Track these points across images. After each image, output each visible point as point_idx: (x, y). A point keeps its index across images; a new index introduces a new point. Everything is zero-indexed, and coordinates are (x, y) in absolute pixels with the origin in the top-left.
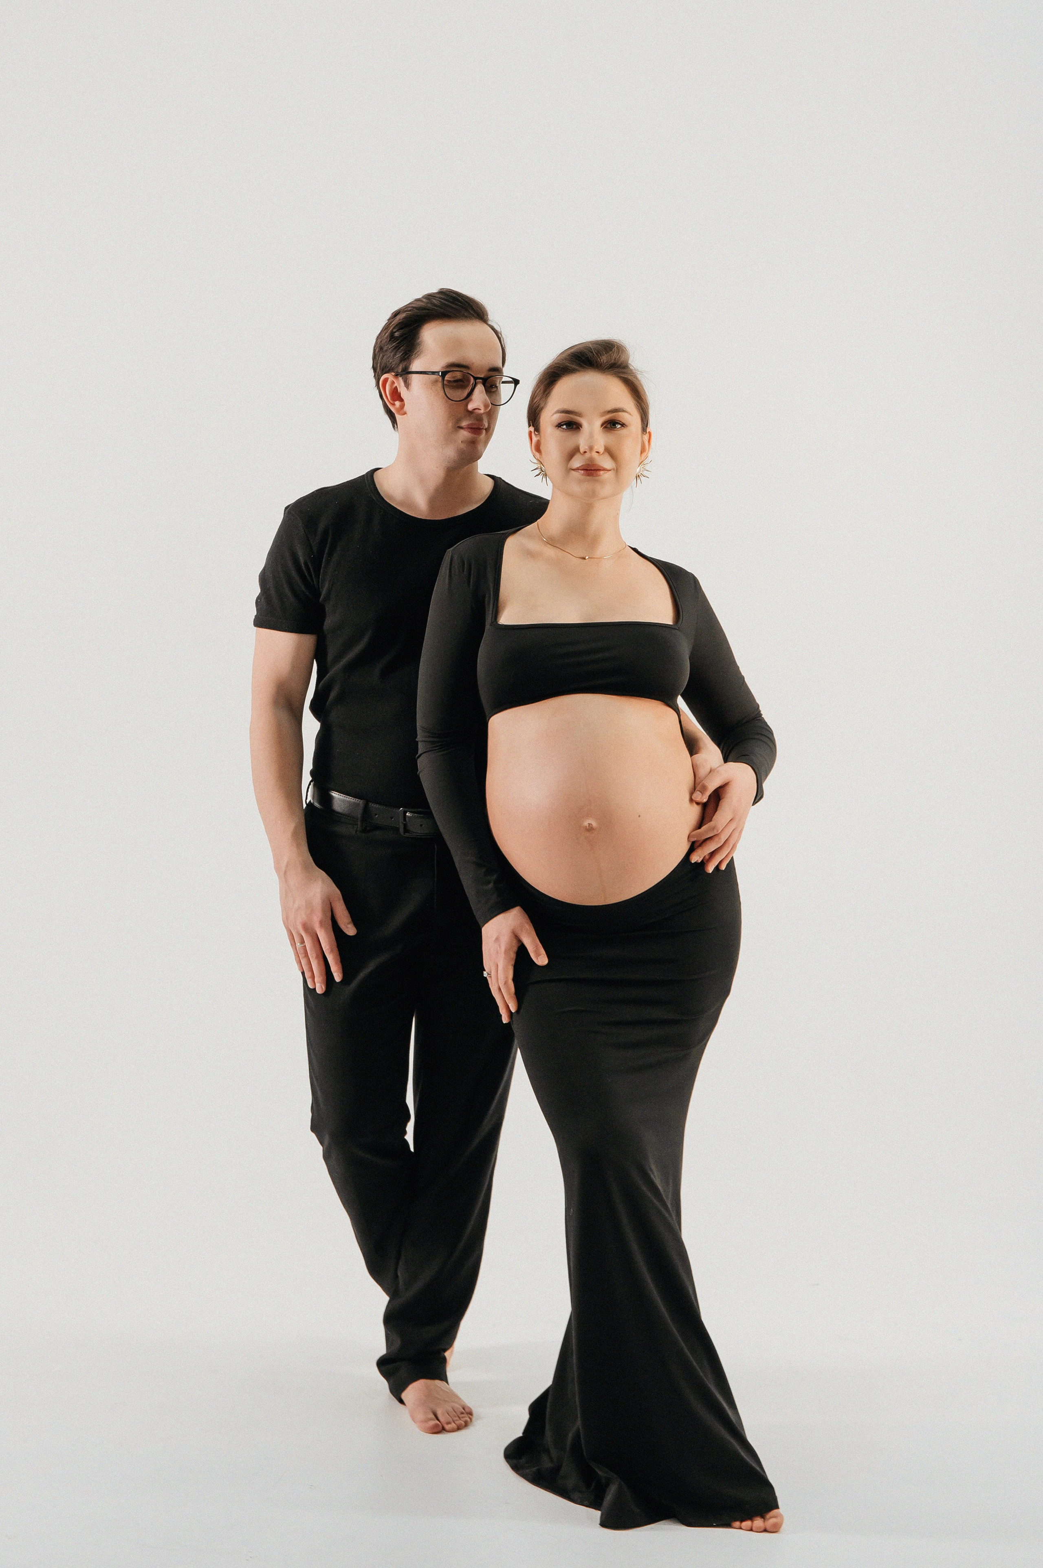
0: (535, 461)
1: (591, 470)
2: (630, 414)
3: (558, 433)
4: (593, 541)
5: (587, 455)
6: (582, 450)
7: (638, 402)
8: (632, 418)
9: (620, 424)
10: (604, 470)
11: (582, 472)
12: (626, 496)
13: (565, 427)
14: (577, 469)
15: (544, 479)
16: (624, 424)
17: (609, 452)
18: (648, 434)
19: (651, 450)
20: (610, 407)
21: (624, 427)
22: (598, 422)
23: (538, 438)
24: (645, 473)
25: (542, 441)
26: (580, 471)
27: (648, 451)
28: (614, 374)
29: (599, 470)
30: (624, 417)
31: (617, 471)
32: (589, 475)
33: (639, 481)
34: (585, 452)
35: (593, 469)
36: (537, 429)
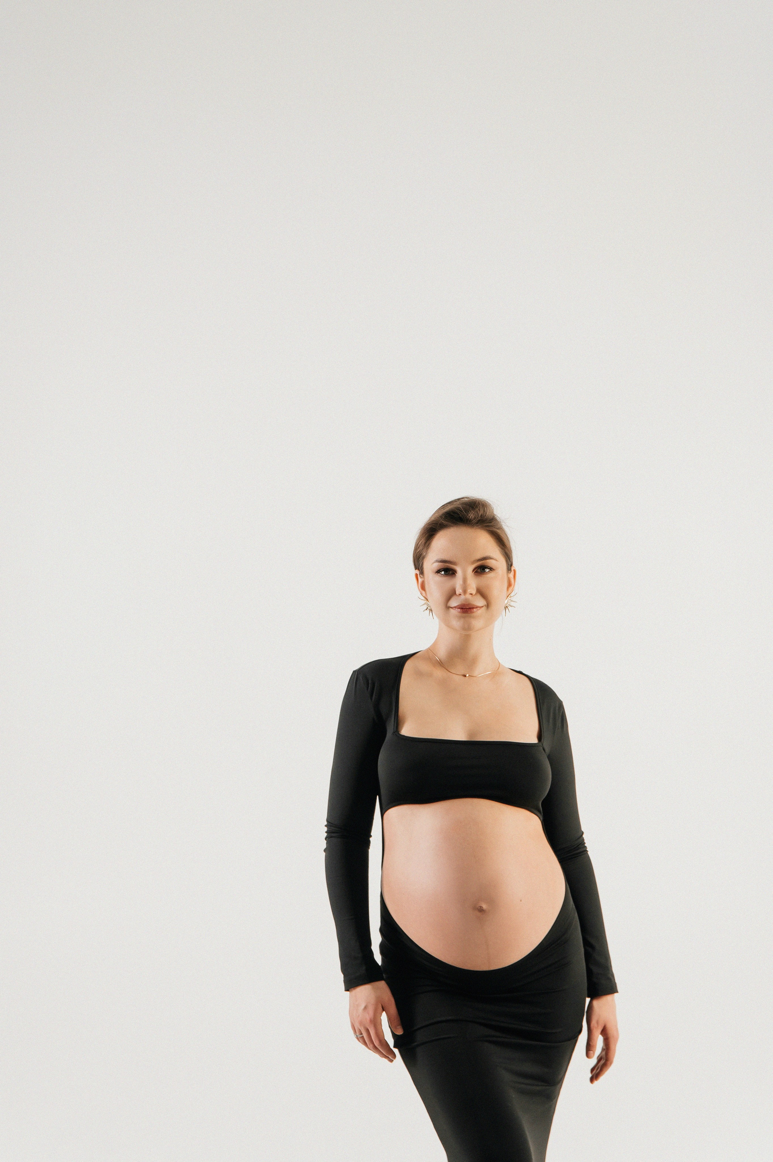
0: (423, 598)
1: (466, 609)
2: (497, 560)
3: (438, 578)
4: (472, 663)
5: (463, 597)
6: (457, 593)
7: (502, 549)
8: (498, 561)
9: (489, 569)
10: (477, 607)
11: (459, 610)
12: (497, 624)
13: (443, 572)
14: (455, 607)
15: (431, 613)
16: (492, 568)
17: (481, 592)
18: (512, 572)
19: (516, 584)
20: (479, 556)
21: (492, 570)
22: (470, 569)
23: (423, 580)
24: (512, 604)
25: (426, 583)
26: (457, 609)
27: (514, 586)
28: (482, 528)
29: (473, 608)
30: (491, 563)
31: (488, 606)
32: (464, 612)
33: (507, 610)
34: (460, 594)
35: (467, 607)
36: (422, 573)
